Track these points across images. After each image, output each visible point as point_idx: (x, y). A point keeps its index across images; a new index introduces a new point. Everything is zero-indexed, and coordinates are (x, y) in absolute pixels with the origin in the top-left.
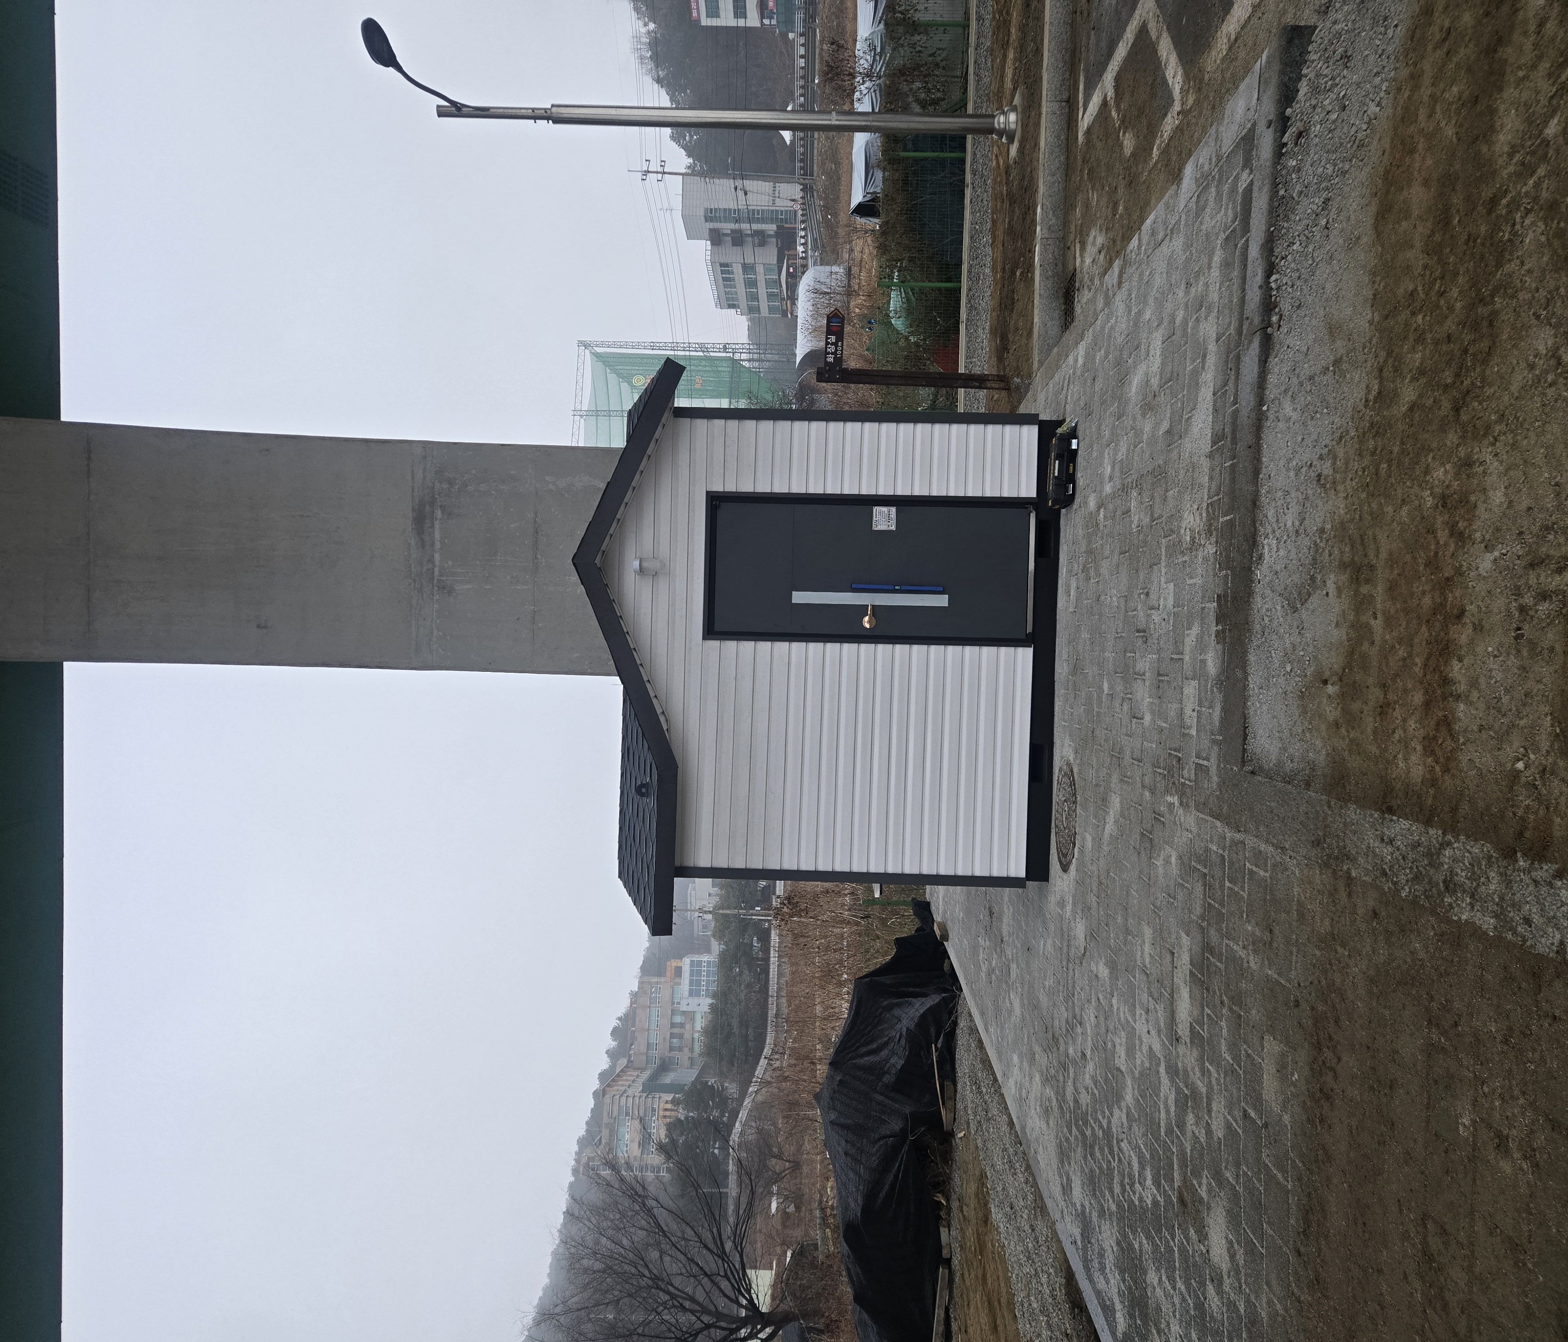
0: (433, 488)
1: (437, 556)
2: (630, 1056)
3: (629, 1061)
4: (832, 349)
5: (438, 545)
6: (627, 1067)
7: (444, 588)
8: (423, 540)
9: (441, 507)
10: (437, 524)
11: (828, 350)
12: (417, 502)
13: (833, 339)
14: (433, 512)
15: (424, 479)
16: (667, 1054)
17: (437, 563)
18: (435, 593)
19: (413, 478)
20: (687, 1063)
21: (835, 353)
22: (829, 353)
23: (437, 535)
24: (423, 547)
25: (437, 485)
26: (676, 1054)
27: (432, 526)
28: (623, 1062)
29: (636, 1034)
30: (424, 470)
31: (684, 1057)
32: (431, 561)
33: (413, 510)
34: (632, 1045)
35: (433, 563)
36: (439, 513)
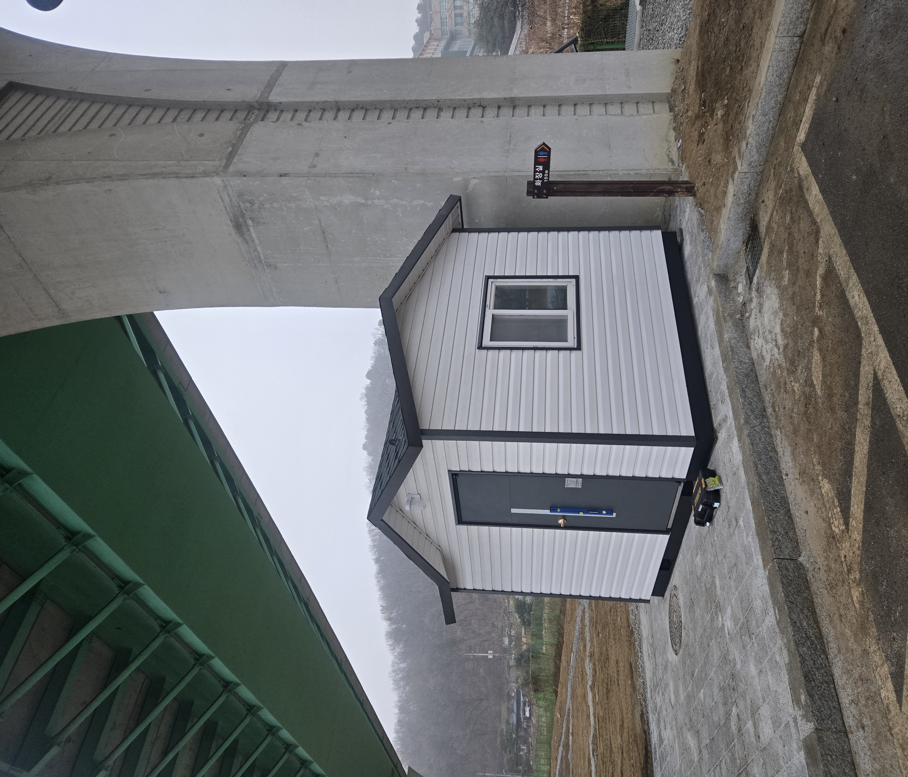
0: (240, 206)
1: (259, 248)
2: (431, 31)
3: (431, 34)
4: (540, 175)
5: (257, 242)
6: (430, 39)
7: (270, 266)
8: (245, 239)
9: (250, 218)
10: (251, 228)
11: (536, 177)
12: (232, 216)
13: (541, 168)
14: (246, 222)
15: (231, 200)
16: (454, 28)
17: (260, 252)
18: (266, 268)
19: (223, 201)
20: (466, 33)
21: (542, 179)
22: (537, 179)
23: (254, 235)
24: (247, 243)
25: (242, 205)
26: (459, 27)
27: (249, 230)
28: (427, 35)
29: (433, 16)
30: (228, 195)
31: (464, 30)
32: (255, 250)
33: (231, 221)
34: (431, 23)
35: (258, 252)
36: (250, 222)
